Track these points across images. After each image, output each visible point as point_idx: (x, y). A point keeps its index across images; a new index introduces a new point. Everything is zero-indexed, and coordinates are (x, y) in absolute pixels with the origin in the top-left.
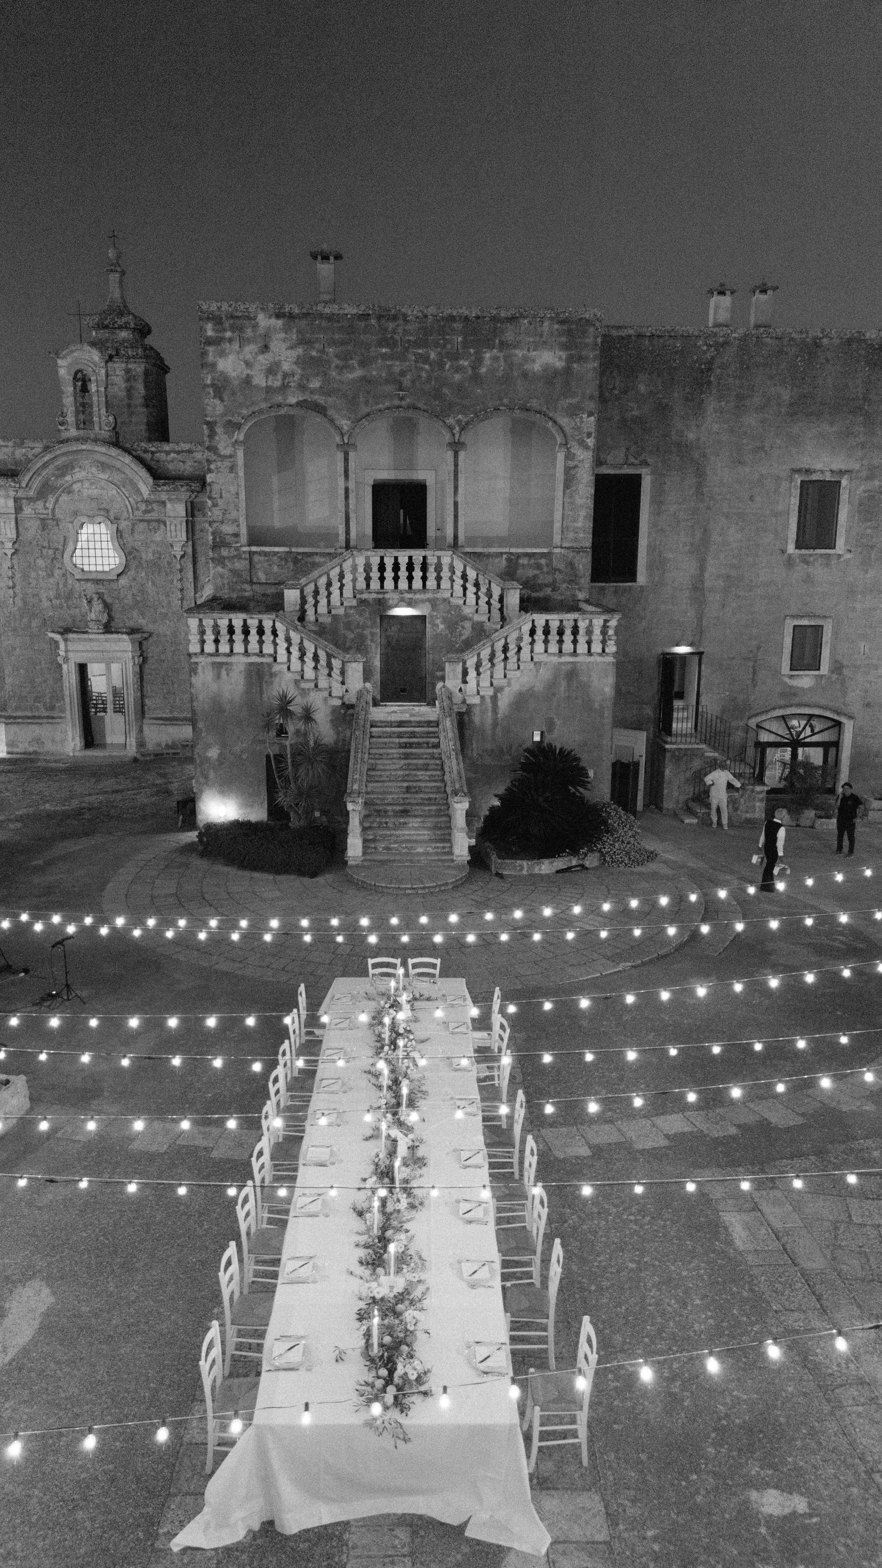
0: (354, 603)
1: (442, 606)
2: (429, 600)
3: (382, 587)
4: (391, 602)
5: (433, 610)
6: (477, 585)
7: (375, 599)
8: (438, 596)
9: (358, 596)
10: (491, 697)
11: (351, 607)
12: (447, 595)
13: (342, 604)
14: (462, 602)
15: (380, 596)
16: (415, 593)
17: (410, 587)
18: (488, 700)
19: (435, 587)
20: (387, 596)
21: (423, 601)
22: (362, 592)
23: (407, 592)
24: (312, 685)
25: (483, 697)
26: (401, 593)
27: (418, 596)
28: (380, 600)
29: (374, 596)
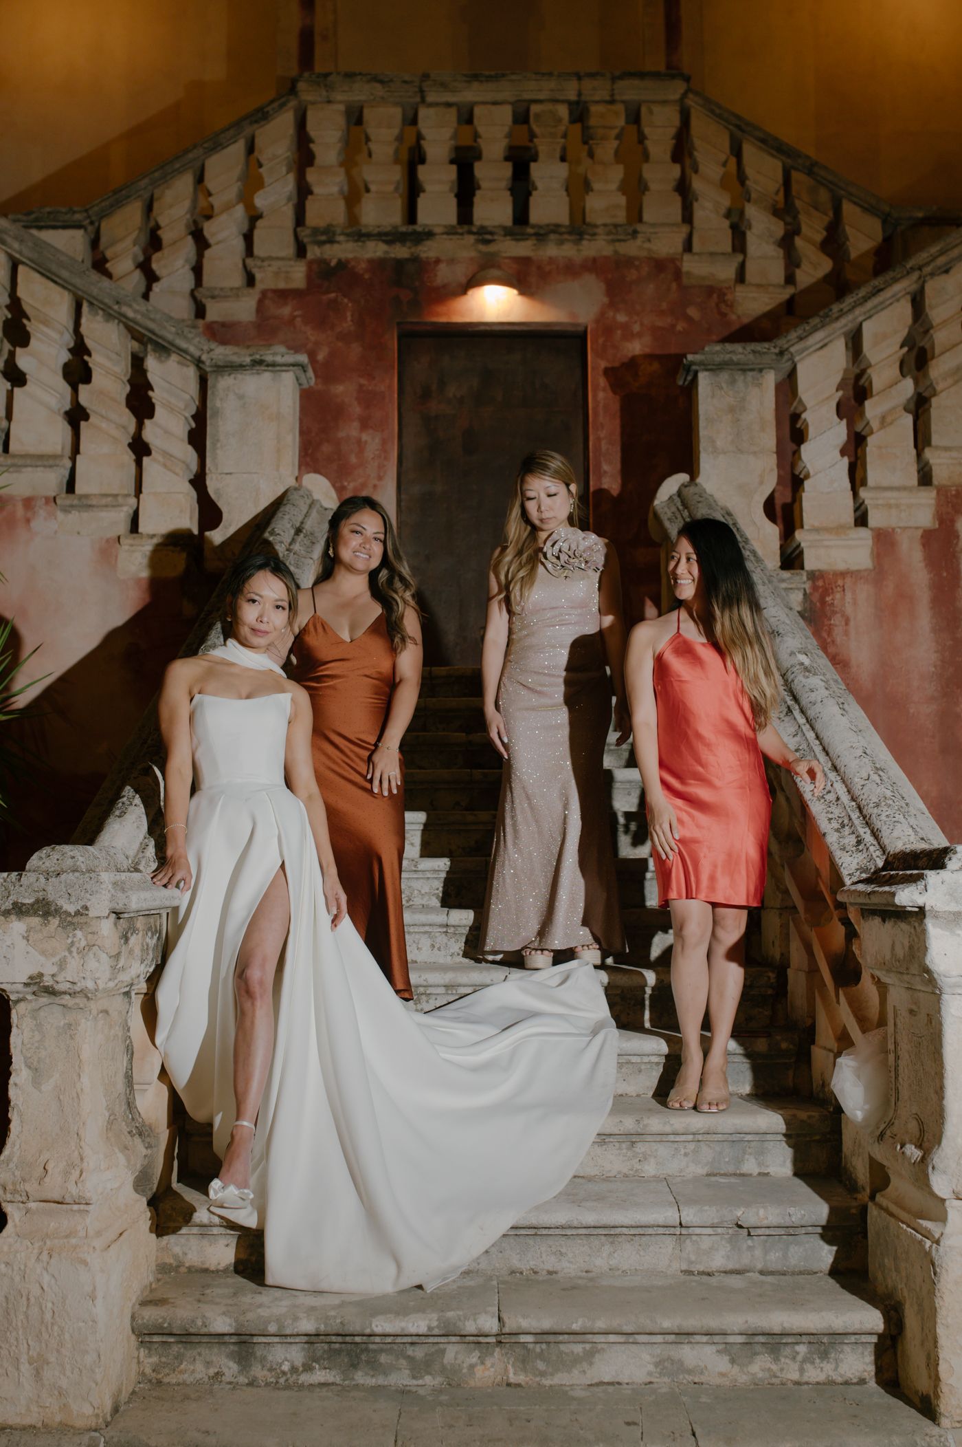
0: (298, 275)
1: (650, 289)
2: (593, 266)
3: (411, 214)
4: (444, 274)
5: (612, 305)
6: (785, 210)
7: (378, 265)
8: (631, 248)
9: (313, 252)
10: (928, 537)
11: (283, 295)
12: (667, 244)
13: (251, 281)
14: (725, 271)
15: (401, 252)
16: (542, 235)
17: (521, 216)
18: (913, 556)
19: (621, 217)
20: (428, 251)
21: (571, 270)
22: (327, 235)
23: (508, 232)
24: (52, 480)
25: (885, 541)
26: (485, 236)
27: (552, 251)
28: (399, 264)
29: (376, 250)
